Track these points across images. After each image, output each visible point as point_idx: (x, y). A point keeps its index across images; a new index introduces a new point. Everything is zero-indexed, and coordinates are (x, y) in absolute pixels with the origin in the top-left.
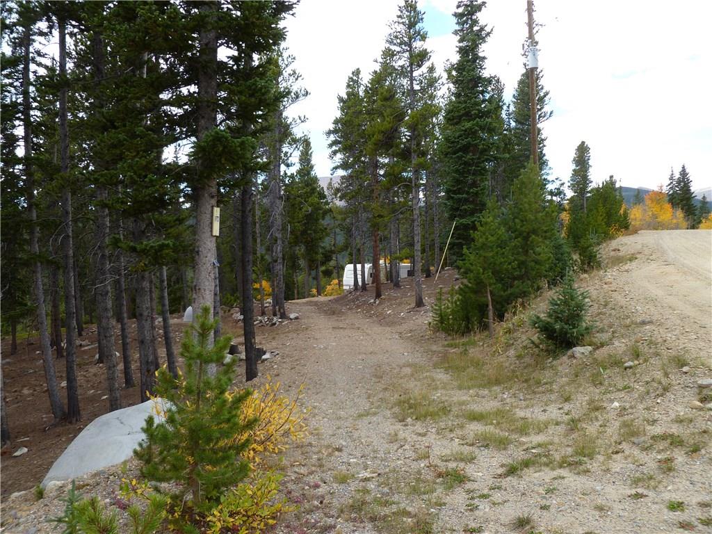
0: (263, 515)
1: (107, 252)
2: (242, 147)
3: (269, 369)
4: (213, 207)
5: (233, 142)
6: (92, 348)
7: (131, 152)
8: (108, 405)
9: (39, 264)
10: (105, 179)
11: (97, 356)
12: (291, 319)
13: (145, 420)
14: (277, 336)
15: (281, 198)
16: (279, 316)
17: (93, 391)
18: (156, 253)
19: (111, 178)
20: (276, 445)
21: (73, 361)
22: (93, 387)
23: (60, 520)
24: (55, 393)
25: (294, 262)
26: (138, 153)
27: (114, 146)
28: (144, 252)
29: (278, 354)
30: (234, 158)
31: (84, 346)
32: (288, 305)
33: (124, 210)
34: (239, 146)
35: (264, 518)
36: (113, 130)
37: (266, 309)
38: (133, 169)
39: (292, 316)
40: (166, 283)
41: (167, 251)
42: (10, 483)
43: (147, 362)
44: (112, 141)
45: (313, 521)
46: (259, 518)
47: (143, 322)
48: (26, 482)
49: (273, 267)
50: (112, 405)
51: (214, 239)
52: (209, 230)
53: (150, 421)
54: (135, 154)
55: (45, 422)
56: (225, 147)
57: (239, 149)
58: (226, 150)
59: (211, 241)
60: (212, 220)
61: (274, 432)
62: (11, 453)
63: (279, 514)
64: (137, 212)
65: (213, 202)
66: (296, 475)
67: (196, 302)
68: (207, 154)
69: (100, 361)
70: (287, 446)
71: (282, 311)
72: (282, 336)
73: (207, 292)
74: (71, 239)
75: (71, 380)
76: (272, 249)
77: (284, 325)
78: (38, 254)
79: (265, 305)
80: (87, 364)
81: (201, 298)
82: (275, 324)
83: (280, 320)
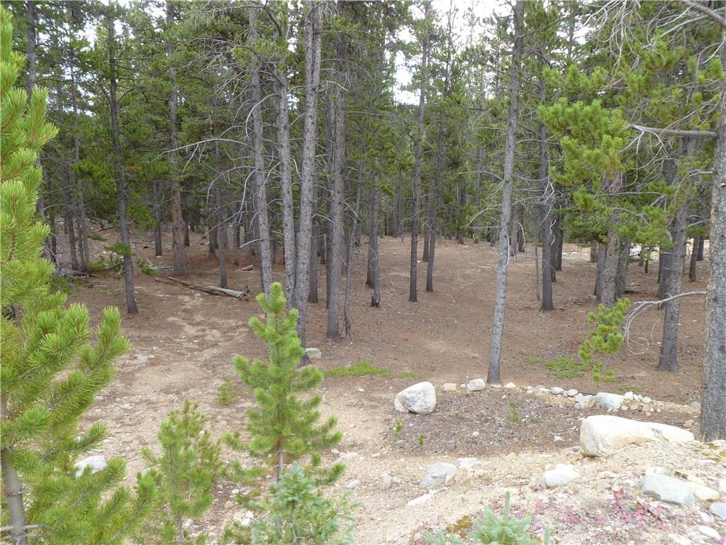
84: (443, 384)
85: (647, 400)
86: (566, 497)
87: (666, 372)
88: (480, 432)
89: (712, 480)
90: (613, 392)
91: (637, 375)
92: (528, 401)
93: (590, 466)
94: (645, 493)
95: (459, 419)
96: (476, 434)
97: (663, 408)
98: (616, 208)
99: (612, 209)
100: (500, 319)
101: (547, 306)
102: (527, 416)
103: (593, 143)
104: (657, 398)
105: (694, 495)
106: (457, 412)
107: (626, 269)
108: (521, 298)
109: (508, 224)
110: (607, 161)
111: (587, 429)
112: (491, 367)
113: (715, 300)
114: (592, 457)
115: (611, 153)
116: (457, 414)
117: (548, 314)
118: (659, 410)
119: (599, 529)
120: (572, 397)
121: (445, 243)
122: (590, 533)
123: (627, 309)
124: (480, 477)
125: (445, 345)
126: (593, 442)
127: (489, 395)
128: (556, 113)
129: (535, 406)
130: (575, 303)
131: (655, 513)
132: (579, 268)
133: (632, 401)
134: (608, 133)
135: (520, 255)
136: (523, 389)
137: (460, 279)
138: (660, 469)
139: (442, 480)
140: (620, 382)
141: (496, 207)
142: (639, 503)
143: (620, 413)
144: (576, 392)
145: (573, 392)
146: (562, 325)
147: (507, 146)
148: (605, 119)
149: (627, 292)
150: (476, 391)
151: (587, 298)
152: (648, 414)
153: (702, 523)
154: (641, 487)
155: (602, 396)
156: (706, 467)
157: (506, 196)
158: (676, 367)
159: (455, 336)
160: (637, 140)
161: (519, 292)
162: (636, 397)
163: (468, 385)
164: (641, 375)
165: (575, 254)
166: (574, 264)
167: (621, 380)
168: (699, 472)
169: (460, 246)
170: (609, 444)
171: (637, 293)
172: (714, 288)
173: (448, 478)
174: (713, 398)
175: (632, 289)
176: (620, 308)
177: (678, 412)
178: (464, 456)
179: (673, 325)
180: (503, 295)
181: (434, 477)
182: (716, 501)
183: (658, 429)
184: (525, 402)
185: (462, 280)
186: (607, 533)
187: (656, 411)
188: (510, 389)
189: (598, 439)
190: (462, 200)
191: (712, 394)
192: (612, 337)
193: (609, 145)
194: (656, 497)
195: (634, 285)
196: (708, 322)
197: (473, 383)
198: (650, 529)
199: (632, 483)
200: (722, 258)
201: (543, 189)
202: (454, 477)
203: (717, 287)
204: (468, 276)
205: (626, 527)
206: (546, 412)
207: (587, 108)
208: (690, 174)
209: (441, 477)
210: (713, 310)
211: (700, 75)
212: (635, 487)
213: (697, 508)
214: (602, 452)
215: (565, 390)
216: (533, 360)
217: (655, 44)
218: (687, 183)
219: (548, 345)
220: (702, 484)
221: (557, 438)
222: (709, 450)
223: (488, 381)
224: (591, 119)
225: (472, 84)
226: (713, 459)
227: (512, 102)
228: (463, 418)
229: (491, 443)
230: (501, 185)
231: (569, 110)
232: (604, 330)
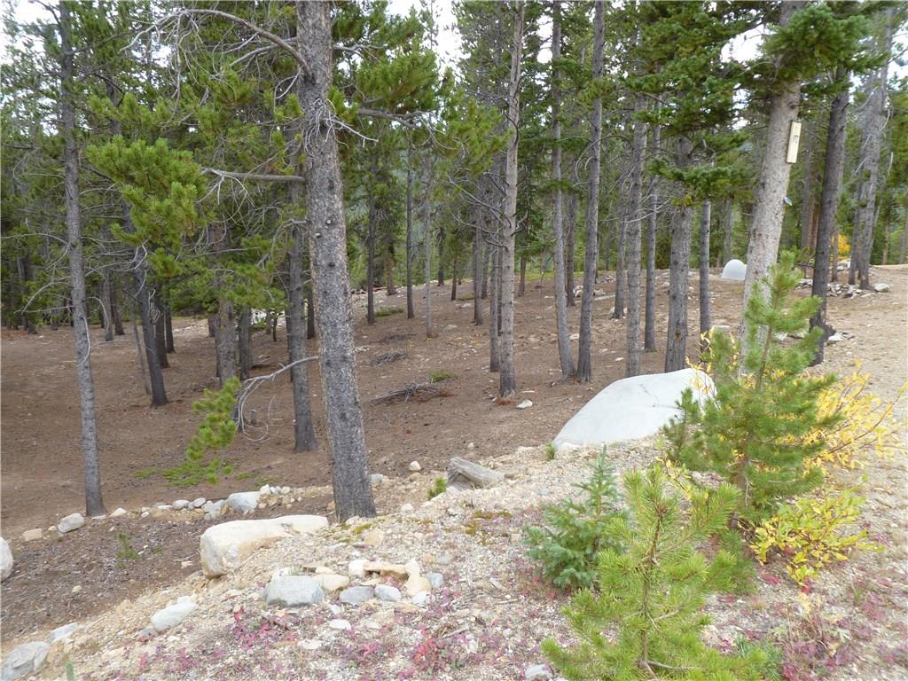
0: (829, 545)
1: (641, 181)
2: (849, 31)
3: (839, 356)
4: (791, 121)
5: (835, 25)
6: (607, 299)
7: (686, 48)
8: (624, 368)
9: (560, 192)
10: (650, 85)
11: (613, 310)
12: (877, 291)
13: (682, 393)
14: (852, 312)
15: (884, 113)
16: (858, 285)
17: (606, 350)
18: (708, 183)
19: (657, 83)
20: (851, 457)
21: (589, 311)
22: (606, 345)
23: (585, 487)
24: (565, 345)
25: (889, 210)
26: (696, 47)
27: (664, 41)
28: (693, 181)
29: (853, 337)
30: (833, 50)
31: (598, 296)
32: (873, 271)
33: (671, 125)
34: (844, 31)
35: (830, 549)
36: (665, 19)
37: (839, 273)
38: (688, 70)
39: (879, 287)
40: (709, 225)
41: (722, 181)
42: (512, 435)
43: (678, 323)
44: (663, 33)
45: (901, 572)
46: (821, 547)
47: (678, 272)
48: (529, 438)
49: (858, 215)
50: (629, 369)
51: (788, 168)
52: (783, 154)
53: (687, 394)
54: (691, 49)
55: (551, 376)
56: (822, 33)
57: (843, 34)
58: (824, 38)
59: (784, 170)
60: (788, 140)
61: (852, 440)
62: (515, 404)
63: (850, 549)
64: (687, 128)
65: (793, 114)
66: (878, 505)
67: (753, 252)
68: (793, 44)
69: (617, 315)
70: (867, 463)
71: (864, 278)
72: (861, 313)
73: (771, 240)
74: (599, 163)
75: (584, 332)
76: (860, 188)
77: (864, 299)
78: (560, 180)
79: (839, 268)
80: (601, 317)
81: (762, 248)
82: (850, 295)
83: (859, 291)
84: (21, 533)
85: (287, 489)
86: (178, 639)
87: (305, 452)
88: (83, 584)
89: (342, 565)
90: (249, 490)
91: (274, 463)
92: (144, 527)
93: (215, 589)
94: (270, 604)
95: (51, 575)
96: (76, 589)
97: (304, 495)
98: (219, 269)
99: (214, 271)
100: (91, 428)
101: (159, 400)
102: (145, 547)
103: (163, 191)
104: (298, 485)
105: (322, 588)
106: (47, 567)
107: (249, 340)
108: (125, 395)
109: (83, 301)
110: (180, 213)
111: (207, 546)
112: (88, 492)
113: (328, 364)
114: (218, 577)
115: (184, 204)
116: (48, 569)
117: (162, 410)
118: (299, 499)
119: (219, 665)
120: (200, 507)
121: (9, 335)
122: (208, 673)
123: (237, 390)
124: (82, 646)
125: (21, 477)
126: (215, 559)
127: (90, 531)
128: (110, 155)
129: (155, 530)
130: (195, 390)
131: (281, 623)
132: (197, 344)
133: (269, 496)
134: (179, 179)
135: (118, 339)
136: (137, 513)
137: (36, 383)
138: (286, 570)
139: (29, 669)
140: (255, 476)
141: (63, 281)
142: (264, 618)
143: (258, 514)
144: (203, 500)
145: (199, 501)
146: (181, 421)
147: (68, 198)
148: (174, 162)
149: (255, 367)
150: (72, 531)
151: (208, 381)
152: (289, 506)
153: (333, 618)
154: (266, 596)
155: (235, 498)
156: (337, 553)
157: (75, 265)
158: (314, 445)
159: (36, 462)
160: (217, 187)
161: (120, 388)
162: (272, 489)
163: (59, 526)
164: (279, 462)
165: (189, 330)
166: (191, 342)
167: (256, 473)
168: (330, 560)
169: (31, 337)
170: (234, 555)
171: (267, 366)
172: (325, 350)
173: (37, 663)
174: (342, 473)
175: (261, 362)
176: (229, 390)
177: (321, 496)
178: (62, 624)
179: (303, 398)
180: (89, 396)
181: (17, 668)
182: (346, 588)
183: (289, 523)
184: (140, 529)
185: (40, 384)
186: (229, 666)
187: (296, 501)
188: (119, 517)
189: (220, 553)
190: (26, 273)
191: (341, 469)
192: (222, 427)
193: (180, 195)
194: (281, 604)
195: (262, 358)
196: (324, 390)
197: (66, 521)
198: (276, 644)
199: (255, 596)
200: (328, 317)
201: (133, 251)
202: (46, 658)
203: (328, 349)
204: (49, 377)
205: (251, 651)
206: (169, 535)
207: (150, 149)
208: (285, 224)
209: (27, 665)
210: (327, 376)
211: (278, 112)
212: (259, 600)
213: (327, 603)
214: (228, 567)
215: (190, 501)
216: (146, 472)
217: (225, 73)
218: (284, 235)
219: (164, 449)
220: (330, 574)
221: (185, 564)
222: (340, 533)
223: (88, 514)
224: (157, 162)
225: (21, 114)
226: (343, 541)
227: (67, 140)
228: (56, 573)
229: (99, 595)
230: (65, 251)
231: (128, 151)
232: (213, 420)
